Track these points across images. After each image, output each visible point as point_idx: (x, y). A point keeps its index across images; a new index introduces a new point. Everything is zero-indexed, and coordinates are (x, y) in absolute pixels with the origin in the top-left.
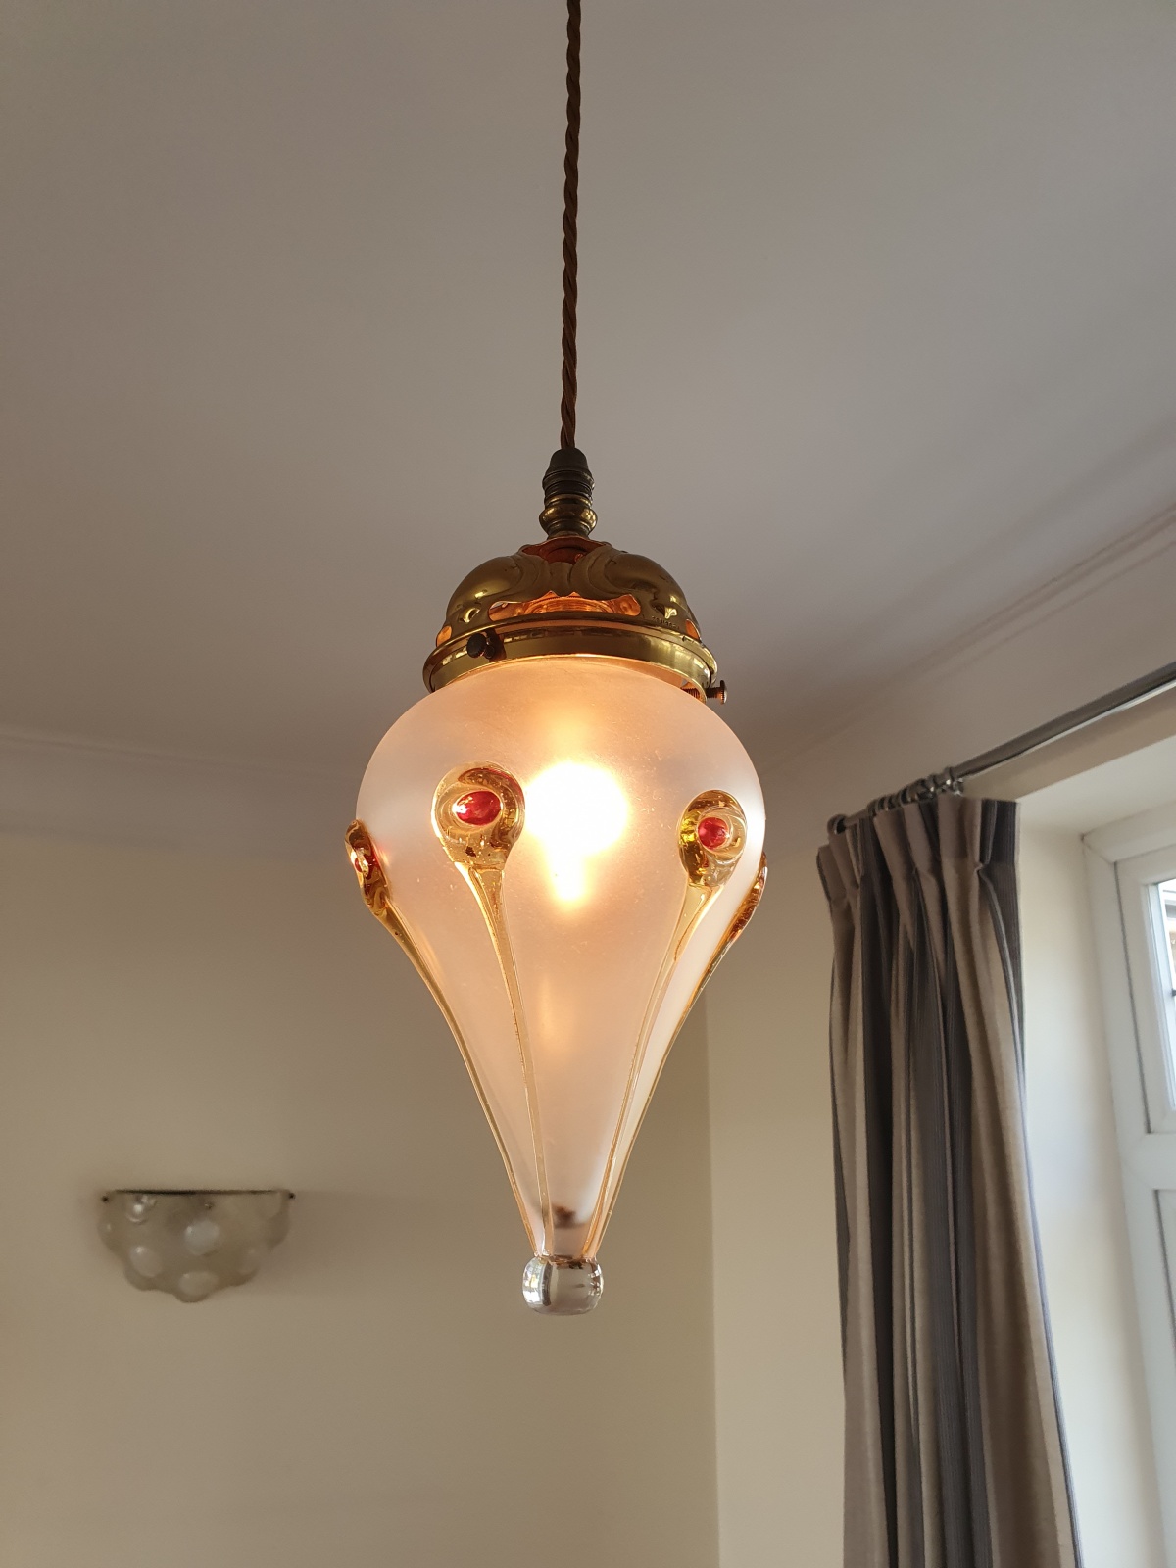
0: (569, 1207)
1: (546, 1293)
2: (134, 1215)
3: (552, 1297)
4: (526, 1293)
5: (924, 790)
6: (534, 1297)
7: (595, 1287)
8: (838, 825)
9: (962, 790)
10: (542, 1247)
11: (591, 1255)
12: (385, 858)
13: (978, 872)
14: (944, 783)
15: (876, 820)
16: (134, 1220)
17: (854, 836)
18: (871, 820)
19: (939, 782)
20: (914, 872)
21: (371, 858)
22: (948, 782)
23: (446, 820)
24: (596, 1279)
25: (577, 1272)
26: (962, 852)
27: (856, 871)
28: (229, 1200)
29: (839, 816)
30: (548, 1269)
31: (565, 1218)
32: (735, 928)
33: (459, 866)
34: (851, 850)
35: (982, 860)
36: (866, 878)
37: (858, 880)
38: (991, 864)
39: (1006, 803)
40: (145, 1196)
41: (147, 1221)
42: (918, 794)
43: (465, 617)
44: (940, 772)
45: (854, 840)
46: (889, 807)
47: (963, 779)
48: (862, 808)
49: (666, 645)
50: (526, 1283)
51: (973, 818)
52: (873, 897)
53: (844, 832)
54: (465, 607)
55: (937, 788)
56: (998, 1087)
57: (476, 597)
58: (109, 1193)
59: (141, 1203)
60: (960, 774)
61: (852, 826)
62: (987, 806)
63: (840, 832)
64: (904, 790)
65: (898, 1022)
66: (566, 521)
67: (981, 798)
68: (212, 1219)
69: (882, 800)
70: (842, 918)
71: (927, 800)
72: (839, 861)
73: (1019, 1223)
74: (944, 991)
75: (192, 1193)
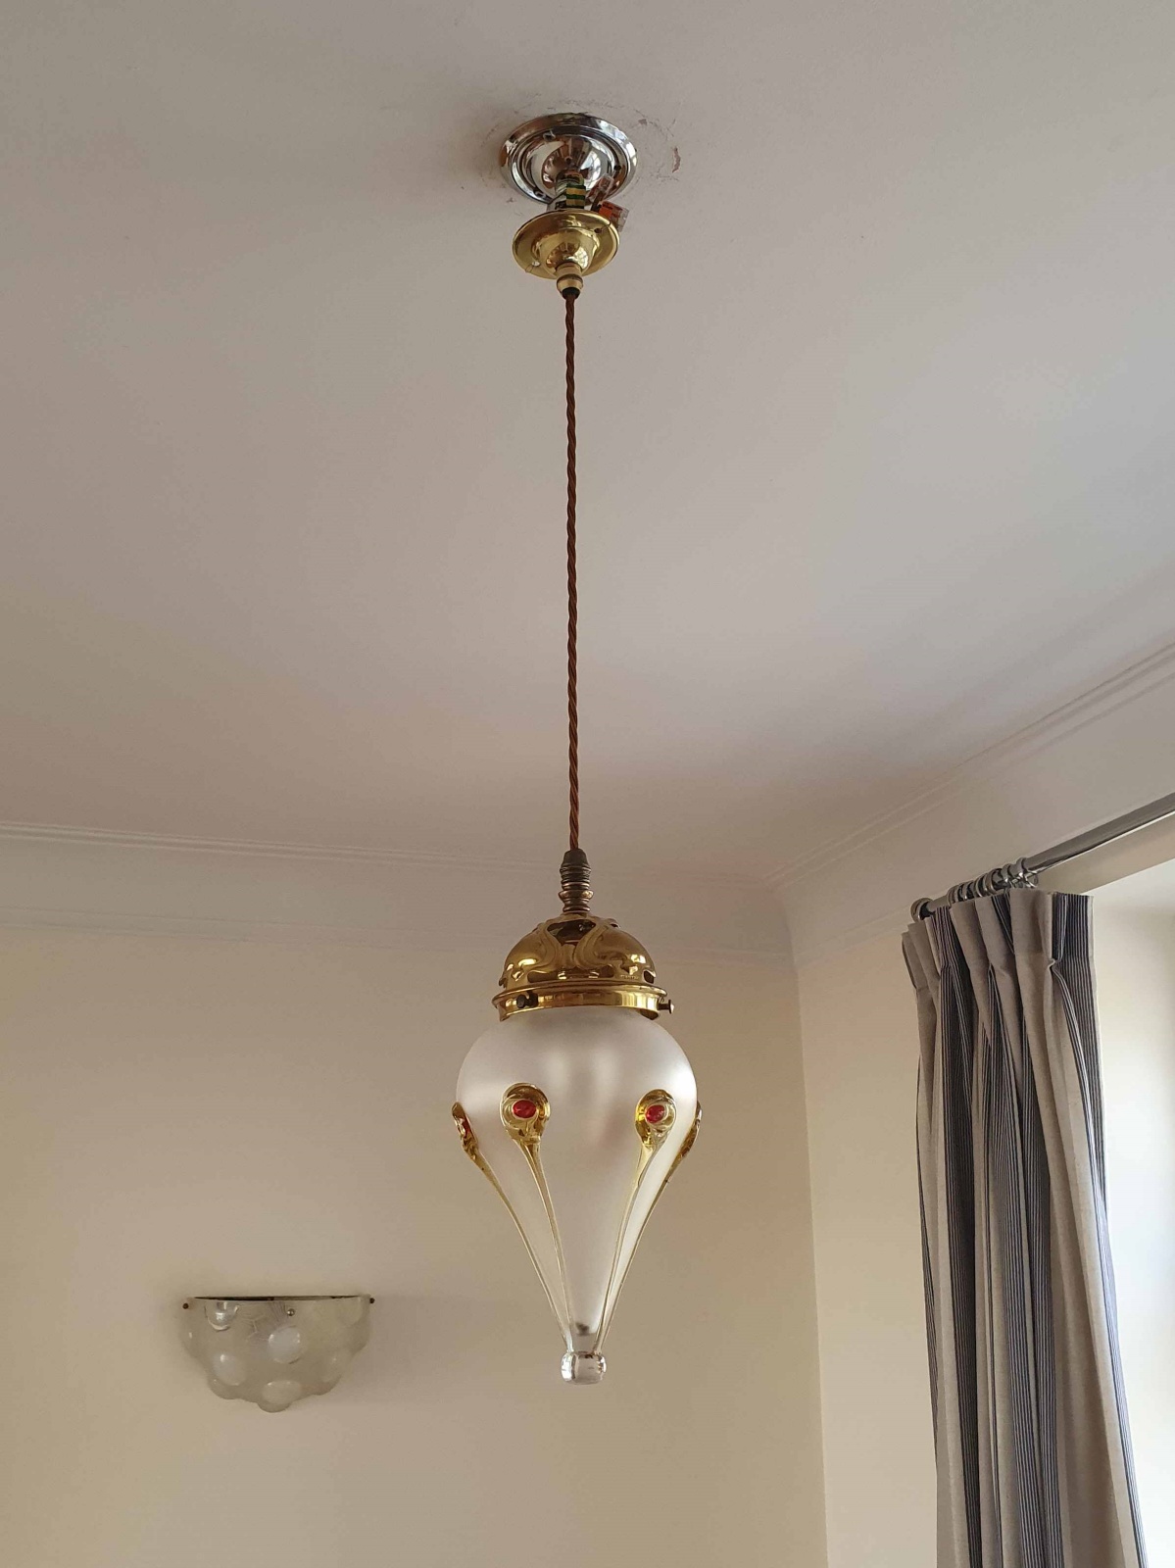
0: (586, 1324)
1: (573, 1372)
2: (218, 1323)
3: (576, 1374)
4: (563, 1373)
5: (1000, 879)
6: (567, 1375)
7: (600, 1369)
8: (923, 910)
9: (1036, 882)
10: (570, 1348)
11: (598, 1351)
12: (473, 1124)
13: (1050, 968)
14: (1018, 875)
15: (951, 911)
16: (218, 1328)
17: (934, 926)
18: (948, 908)
19: (1013, 874)
20: (990, 968)
22: (1021, 874)
24: (602, 1365)
25: (590, 1359)
26: (1037, 946)
27: (936, 963)
28: (308, 1306)
29: (920, 901)
30: (574, 1359)
31: (584, 1329)
32: (684, 1153)
33: (514, 1141)
34: (932, 946)
35: (1055, 956)
36: (946, 969)
37: (939, 971)
38: (1064, 961)
39: (1077, 897)
40: (225, 1303)
41: (228, 1328)
42: (994, 883)
43: (515, 976)
44: (1014, 862)
45: (934, 929)
46: (968, 895)
47: (1035, 872)
48: (945, 892)
49: (631, 994)
50: (563, 1367)
51: (1044, 913)
52: (953, 992)
53: (926, 919)
54: (515, 970)
55: (1010, 879)
56: (1073, 1190)
57: (520, 964)
58: (190, 1299)
59: (222, 1310)
60: (1032, 866)
61: (933, 913)
62: (1057, 899)
63: (923, 917)
64: (982, 879)
65: (978, 1122)
66: (574, 897)
67: (1055, 891)
68: (295, 1326)
69: (962, 886)
70: (927, 1007)
71: (1001, 891)
72: (919, 951)
73: (1095, 1327)
74: (1020, 1087)
75: (272, 1298)
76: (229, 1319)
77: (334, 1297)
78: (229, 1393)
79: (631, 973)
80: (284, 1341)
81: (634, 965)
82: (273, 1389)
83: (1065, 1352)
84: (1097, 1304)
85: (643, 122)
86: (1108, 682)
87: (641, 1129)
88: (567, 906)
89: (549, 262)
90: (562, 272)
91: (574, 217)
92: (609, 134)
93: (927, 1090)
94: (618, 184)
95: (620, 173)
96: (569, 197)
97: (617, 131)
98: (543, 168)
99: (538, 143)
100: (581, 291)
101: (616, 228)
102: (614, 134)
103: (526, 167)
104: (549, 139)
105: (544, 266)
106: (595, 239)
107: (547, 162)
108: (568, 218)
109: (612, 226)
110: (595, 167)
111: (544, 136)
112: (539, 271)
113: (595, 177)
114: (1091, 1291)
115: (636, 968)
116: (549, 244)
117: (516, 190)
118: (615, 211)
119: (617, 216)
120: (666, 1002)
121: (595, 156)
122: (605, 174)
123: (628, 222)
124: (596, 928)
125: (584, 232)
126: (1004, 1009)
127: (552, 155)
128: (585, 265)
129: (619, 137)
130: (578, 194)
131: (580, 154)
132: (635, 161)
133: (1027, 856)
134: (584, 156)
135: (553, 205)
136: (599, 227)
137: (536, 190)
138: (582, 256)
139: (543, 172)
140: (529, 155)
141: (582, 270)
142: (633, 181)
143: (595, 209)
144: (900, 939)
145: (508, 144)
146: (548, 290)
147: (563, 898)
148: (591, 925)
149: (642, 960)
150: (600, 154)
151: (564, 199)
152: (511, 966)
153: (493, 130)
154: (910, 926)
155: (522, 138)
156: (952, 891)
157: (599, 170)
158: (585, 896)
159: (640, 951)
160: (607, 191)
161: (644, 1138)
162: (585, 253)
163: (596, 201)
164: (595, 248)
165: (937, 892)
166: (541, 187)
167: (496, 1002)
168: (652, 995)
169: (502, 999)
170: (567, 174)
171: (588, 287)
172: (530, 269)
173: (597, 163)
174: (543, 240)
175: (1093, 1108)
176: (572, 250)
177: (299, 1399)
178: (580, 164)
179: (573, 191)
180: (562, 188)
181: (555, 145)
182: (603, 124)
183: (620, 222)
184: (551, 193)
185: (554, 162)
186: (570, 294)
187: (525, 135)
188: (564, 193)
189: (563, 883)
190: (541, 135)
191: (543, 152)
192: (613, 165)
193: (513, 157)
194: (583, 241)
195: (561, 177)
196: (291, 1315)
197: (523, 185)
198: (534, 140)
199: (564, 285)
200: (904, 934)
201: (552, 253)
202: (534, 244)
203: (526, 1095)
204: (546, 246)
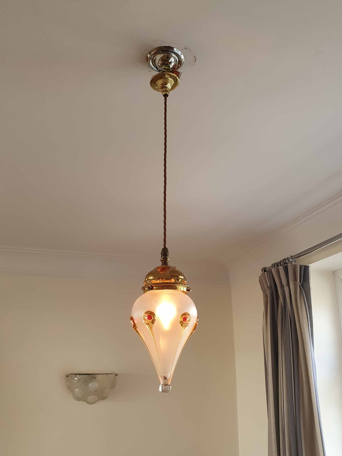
0: (166, 376)
1: (162, 390)
2: (75, 381)
3: (163, 390)
4: (159, 390)
5: (285, 261)
6: (160, 390)
7: (170, 389)
8: (264, 270)
9: (295, 262)
10: (162, 383)
11: (169, 384)
12: (135, 322)
13: (299, 285)
15: (272, 270)
16: (75, 382)
17: (267, 274)
18: (271, 269)
20: (283, 285)
21: (134, 322)
22: (291, 260)
23: (144, 319)
24: (170, 387)
25: (167, 386)
26: (295, 279)
27: (268, 284)
28: (100, 376)
29: (265, 267)
30: (162, 385)
31: (165, 378)
32: (194, 330)
33: (146, 326)
34: (267, 280)
35: (300, 282)
36: (271, 286)
37: (269, 286)
38: (302, 283)
39: (306, 266)
40: (78, 375)
41: (78, 382)
42: (284, 263)
43: (148, 282)
44: (289, 257)
45: (267, 275)
46: (277, 266)
47: (295, 259)
48: (270, 265)
49: (180, 287)
50: (160, 388)
51: (297, 270)
52: (273, 291)
53: (265, 272)
54: (148, 280)
55: (288, 261)
56: (305, 345)
57: (149, 278)
58: (68, 374)
59: (77, 377)
60: (294, 258)
61: (267, 271)
62: (301, 267)
63: (264, 272)
64: (280, 262)
65: (279, 326)
66: (165, 261)
67: (300, 265)
68: (96, 381)
69: (275, 264)
70: (266, 296)
71: (286, 265)
72: (264, 281)
73: (311, 382)
74: (291, 318)
75: (90, 374)
76: (79, 379)
77: (106, 374)
78: (79, 399)
79: (179, 281)
80: (93, 385)
81: (180, 279)
82: (90, 398)
83: (303, 388)
84: (311, 375)
85: (186, 48)
86: (315, 207)
87: (181, 323)
88: (162, 263)
89: (160, 87)
90: (163, 90)
91: (167, 75)
92: (177, 52)
93: (266, 319)
94: (179, 66)
95: (180, 63)
96: (165, 69)
97: (179, 51)
98: (159, 62)
99: (157, 55)
100: (169, 95)
101: (178, 78)
102: (178, 52)
103: (154, 62)
104: (160, 53)
105: (159, 89)
106: (173, 81)
107: (159, 60)
108: (165, 75)
109: (177, 77)
110: (173, 61)
111: (159, 53)
112: (157, 90)
113: (173, 64)
114: (309, 372)
115: (181, 280)
116: (160, 82)
117: (151, 68)
118: (178, 73)
119: (179, 74)
120: (189, 289)
121: (173, 58)
122: (175, 63)
123: (182, 76)
124: (170, 269)
125: (169, 79)
126: (286, 295)
127: (161, 58)
128: (170, 88)
129: (179, 53)
130: (168, 68)
131: (169, 58)
132: (184, 60)
133: (293, 255)
134: (170, 58)
135: (161, 72)
136: (174, 77)
137: (157, 68)
138: (169, 85)
139: (159, 63)
140: (154, 58)
141: (169, 89)
142: (183, 65)
143: (173, 72)
144: (258, 278)
145: (149, 55)
146: (160, 95)
147: (161, 261)
148: (169, 268)
149: (183, 278)
150: (174, 57)
151: (164, 70)
152: (146, 279)
153: (144, 51)
154: (261, 274)
155: (152, 53)
156: (272, 265)
157: (174, 62)
158: (168, 260)
159: (182, 275)
160: (176, 68)
161: (182, 326)
162: (170, 85)
163: (173, 70)
164: (173, 83)
165: (268, 265)
166: (158, 67)
167: (143, 289)
168: (185, 287)
169: (144, 288)
170: (165, 63)
171: (171, 94)
172: (154, 89)
173: (173, 60)
174: (158, 81)
175: (310, 323)
176: (166, 84)
177: (97, 401)
178: (169, 61)
179: (167, 68)
180: (164, 67)
181: (162, 55)
182: (175, 49)
183: (179, 76)
184: (160, 69)
185: (161, 60)
186: (166, 96)
187: (154, 52)
188: (164, 68)
189: (161, 257)
190: (158, 52)
191: (159, 57)
192: (178, 61)
193: (150, 59)
194: (169, 81)
195: (163, 64)
196: (95, 378)
197: (153, 66)
198: (155, 54)
199: (164, 93)
200: (259, 277)
201: (161, 85)
202: (156, 82)
203: (149, 313)
204: (159, 83)
